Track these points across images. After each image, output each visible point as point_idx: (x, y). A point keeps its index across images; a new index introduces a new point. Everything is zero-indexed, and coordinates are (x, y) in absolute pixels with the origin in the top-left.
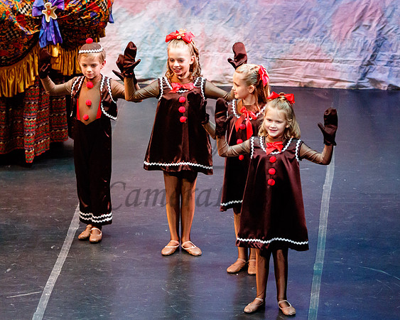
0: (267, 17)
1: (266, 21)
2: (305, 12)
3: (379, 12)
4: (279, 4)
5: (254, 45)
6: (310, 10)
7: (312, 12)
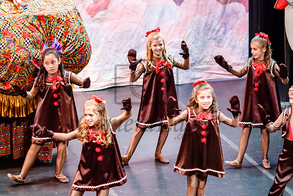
0: (111, 41)
1: (110, 44)
2: (136, 35)
3: (184, 31)
4: (119, 31)
5: (104, 60)
6: (139, 33)
7: (140, 35)
